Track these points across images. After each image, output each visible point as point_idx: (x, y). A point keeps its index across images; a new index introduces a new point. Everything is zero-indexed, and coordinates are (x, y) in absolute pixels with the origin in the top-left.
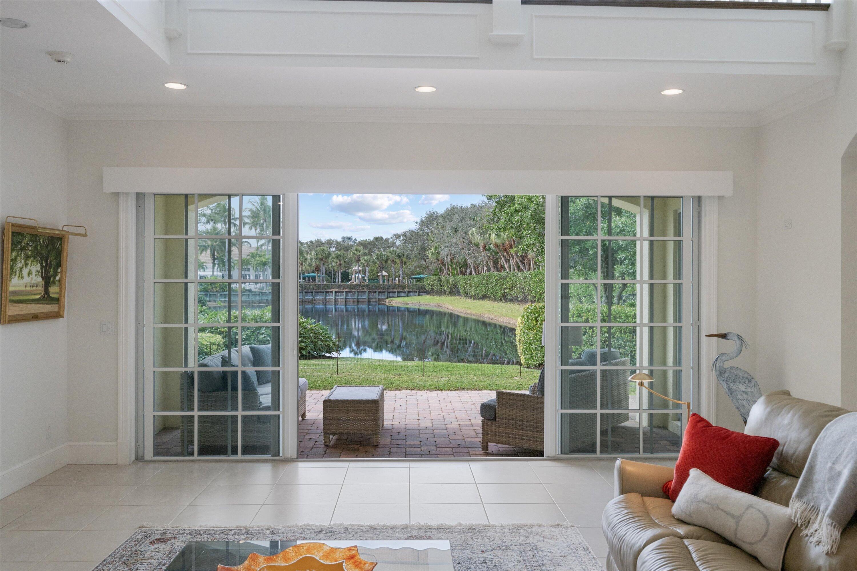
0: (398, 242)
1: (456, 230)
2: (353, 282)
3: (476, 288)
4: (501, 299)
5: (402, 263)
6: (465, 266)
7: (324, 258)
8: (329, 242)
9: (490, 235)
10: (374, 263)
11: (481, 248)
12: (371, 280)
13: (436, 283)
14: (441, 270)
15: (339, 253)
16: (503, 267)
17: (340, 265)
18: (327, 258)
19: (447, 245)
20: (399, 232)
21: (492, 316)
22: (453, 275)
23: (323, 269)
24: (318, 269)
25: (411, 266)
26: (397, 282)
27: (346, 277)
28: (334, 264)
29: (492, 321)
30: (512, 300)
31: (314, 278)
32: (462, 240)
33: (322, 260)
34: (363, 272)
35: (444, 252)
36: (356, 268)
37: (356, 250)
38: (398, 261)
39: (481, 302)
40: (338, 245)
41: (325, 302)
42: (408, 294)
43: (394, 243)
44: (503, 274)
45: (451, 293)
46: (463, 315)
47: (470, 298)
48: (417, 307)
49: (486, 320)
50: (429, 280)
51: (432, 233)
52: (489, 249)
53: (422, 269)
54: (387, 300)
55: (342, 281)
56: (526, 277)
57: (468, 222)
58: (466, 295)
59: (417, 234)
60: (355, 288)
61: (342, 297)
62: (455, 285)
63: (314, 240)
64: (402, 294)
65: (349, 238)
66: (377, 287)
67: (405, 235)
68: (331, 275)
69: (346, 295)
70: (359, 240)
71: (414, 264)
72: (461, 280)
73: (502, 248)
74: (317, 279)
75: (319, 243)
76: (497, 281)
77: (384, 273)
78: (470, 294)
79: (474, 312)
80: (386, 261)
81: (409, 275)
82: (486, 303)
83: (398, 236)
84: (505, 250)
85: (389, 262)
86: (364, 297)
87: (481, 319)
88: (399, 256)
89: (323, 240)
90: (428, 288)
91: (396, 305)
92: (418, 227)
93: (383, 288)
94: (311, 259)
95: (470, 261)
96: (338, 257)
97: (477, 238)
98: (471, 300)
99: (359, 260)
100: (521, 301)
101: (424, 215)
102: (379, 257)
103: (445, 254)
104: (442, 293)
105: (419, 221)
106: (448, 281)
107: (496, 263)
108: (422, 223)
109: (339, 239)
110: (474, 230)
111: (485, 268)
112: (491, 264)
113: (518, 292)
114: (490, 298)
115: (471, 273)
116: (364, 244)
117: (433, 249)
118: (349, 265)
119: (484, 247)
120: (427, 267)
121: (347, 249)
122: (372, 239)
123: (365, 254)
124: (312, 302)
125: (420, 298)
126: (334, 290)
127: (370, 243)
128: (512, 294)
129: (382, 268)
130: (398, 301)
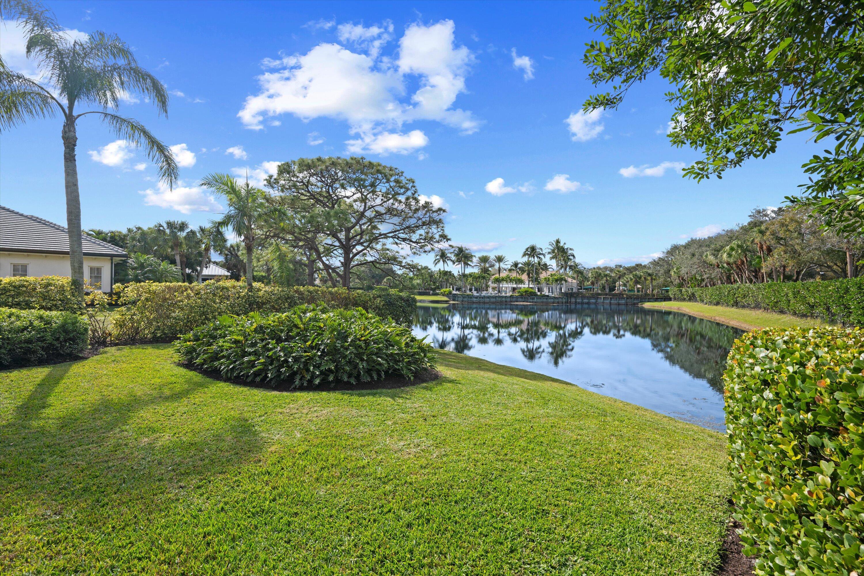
0: (650, 266)
1: (694, 255)
2: (616, 292)
3: (711, 297)
4: (733, 306)
5: (652, 279)
6: (702, 282)
7: (598, 277)
9: (723, 256)
10: (631, 279)
11: (715, 267)
12: (628, 290)
13: (677, 293)
14: (682, 284)
16: (735, 281)
17: (608, 281)
19: (687, 266)
22: (692, 287)
23: (596, 283)
24: (592, 283)
26: (648, 292)
27: (611, 288)
28: (603, 280)
30: (743, 307)
31: (590, 289)
32: (698, 261)
33: (594, 277)
34: (623, 285)
35: (685, 271)
36: (619, 283)
37: (618, 271)
38: (649, 278)
39: (715, 307)
42: (656, 300)
43: (647, 267)
44: (735, 286)
45: (690, 300)
46: (700, 317)
47: (706, 303)
48: (663, 309)
49: (720, 321)
50: (672, 291)
51: (675, 258)
52: (722, 267)
53: (667, 283)
54: (640, 304)
55: (609, 291)
57: (704, 249)
58: (702, 302)
59: (663, 260)
60: (617, 296)
61: (608, 301)
62: (693, 294)
64: (652, 300)
66: (633, 295)
67: (654, 261)
69: (611, 300)
71: (661, 280)
72: (698, 291)
74: (592, 290)
76: (729, 291)
77: (639, 286)
78: (705, 301)
79: (709, 315)
80: (640, 278)
81: (658, 287)
82: (719, 308)
83: (650, 262)
84: (737, 268)
85: (643, 279)
87: (715, 320)
88: (650, 275)
90: (672, 297)
92: (665, 255)
93: (638, 296)
94: (589, 278)
95: (706, 277)
96: (606, 275)
97: (712, 260)
98: (707, 305)
99: (622, 278)
100: (754, 308)
101: (669, 247)
102: (636, 276)
103: (685, 273)
104: (684, 300)
105: (665, 251)
106: (687, 291)
107: (729, 278)
110: (709, 253)
111: (719, 282)
112: (724, 279)
114: (723, 304)
117: (675, 269)
119: (718, 266)
125: (665, 303)
128: (743, 302)
129: (637, 282)
130: (647, 305)
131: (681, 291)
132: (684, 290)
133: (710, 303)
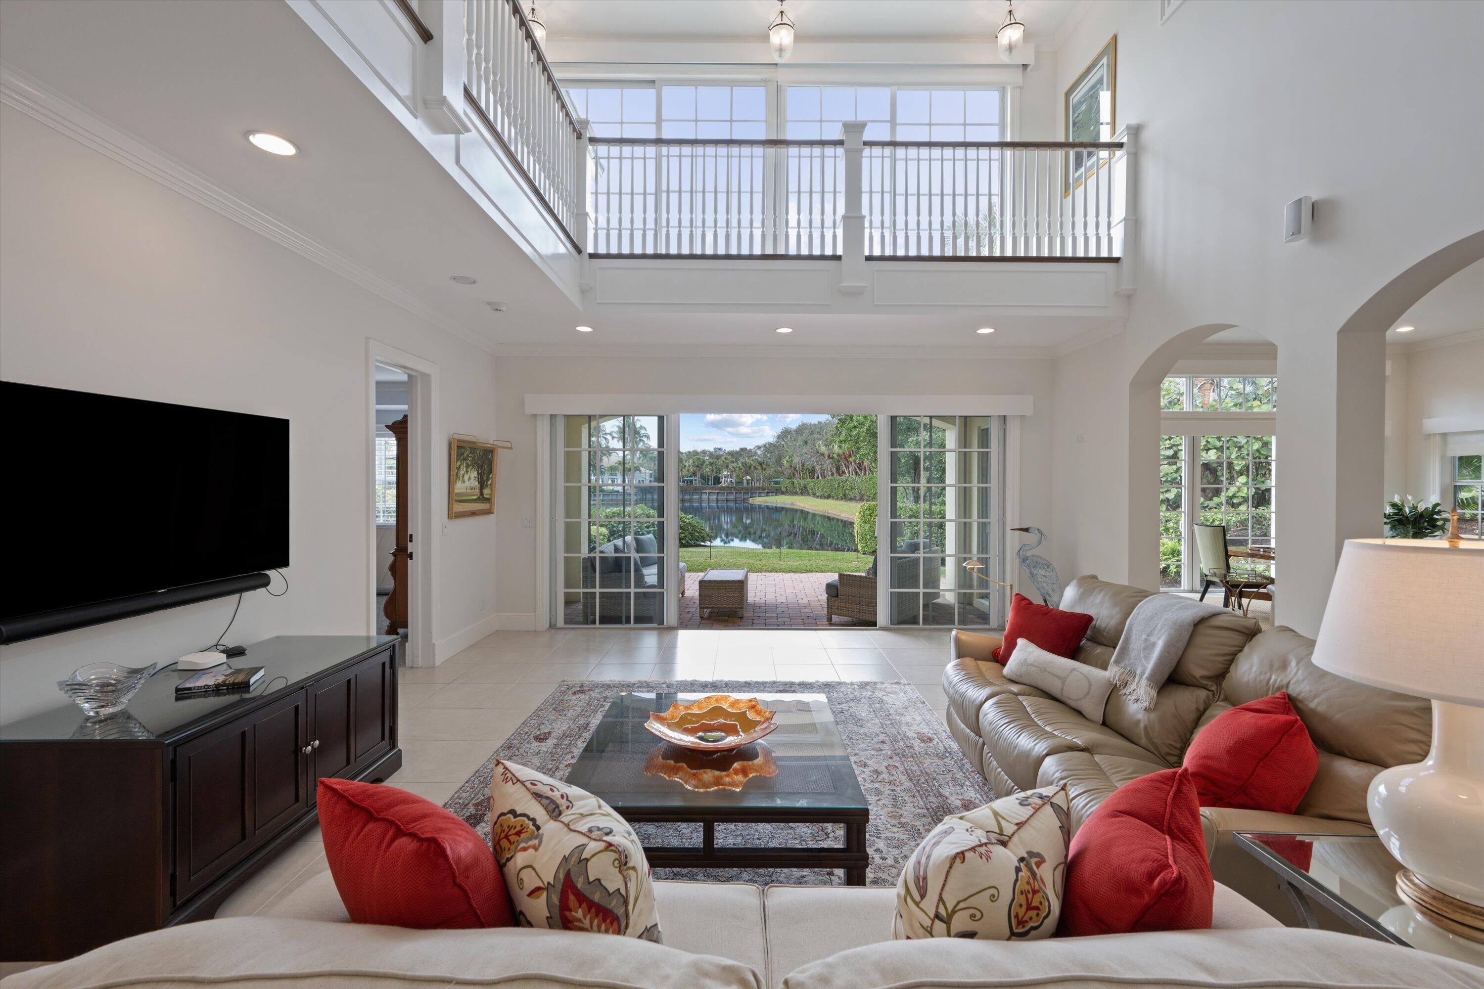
0: (759, 452)
1: (806, 443)
3: (822, 490)
4: (842, 499)
5: (763, 469)
6: (813, 471)
7: (700, 465)
8: (704, 452)
9: (833, 446)
10: (740, 469)
11: (826, 457)
12: (737, 483)
13: (790, 485)
14: (794, 475)
15: (712, 461)
16: (844, 472)
17: (713, 470)
18: (702, 465)
19: (799, 454)
20: (760, 444)
21: (835, 512)
22: (804, 479)
23: (698, 474)
24: (694, 474)
25: (770, 471)
26: (758, 484)
27: (717, 480)
28: (707, 470)
29: (835, 517)
30: (851, 499)
31: (691, 481)
32: (811, 450)
33: (698, 466)
34: (731, 477)
35: (796, 460)
36: (725, 473)
37: (726, 459)
38: (759, 467)
39: (826, 501)
40: (711, 455)
41: (701, 501)
42: (768, 494)
43: (756, 453)
44: (844, 478)
45: (802, 494)
46: (811, 511)
47: (818, 497)
48: (775, 505)
49: (830, 515)
50: (784, 483)
51: (787, 445)
52: (833, 458)
53: (779, 474)
54: (751, 499)
55: (714, 484)
56: (862, 481)
57: (815, 436)
58: (814, 495)
59: (774, 446)
60: (724, 490)
61: (714, 497)
62: (805, 487)
63: (691, 451)
64: (763, 495)
65: (720, 449)
66: (742, 489)
67: (765, 446)
68: (705, 479)
69: (718, 495)
70: (727, 450)
71: (772, 470)
72: (810, 483)
73: (843, 457)
74: (694, 482)
75: (695, 453)
76: (839, 483)
77: (748, 477)
79: (821, 509)
80: (750, 467)
81: (769, 479)
82: (830, 502)
83: (759, 447)
84: (845, 458)
85: (752, 468)
86: (732, 497)
87: (826, 514)
88: (760, 464)
89: (699, 450)
90: (783, 489)
91: (758, 503)
92: (775, 440)
93: (747, 489)
94: (689, 466)
95: (817, 468)
96: (711, 464)
97: (823, 449)
98: (818, 499)
99: (727, 467)
100: (859, 500)
101: (781, 431)
102: (744, 464)
103: (797, 462)
104: (795, 494)
105: (776, 435)
106: (799, 484)
107: (838, 469)
108: (779, 437)
109: (712, 450)
110: (821, 442)
111: (830, 473)
112: (834, 470)
113: (856, 493)
114: (833, 497)
115: (818, 477)
116: (732, 454)
117: (787, 458)
118: (719, 471)
119: (829, 456)
120: (782, 472)
121: (718, 457)
122: (738, 450)
123: (733, 462)
124: (690, 501)
125: (777, 497)
126: (707, 491)
127: (737, 452)
128: (851, 494)
129: (746, 473)
130: (759, 500)
131: (793, 483)
132: (796, 482)
133: (822, 497)
